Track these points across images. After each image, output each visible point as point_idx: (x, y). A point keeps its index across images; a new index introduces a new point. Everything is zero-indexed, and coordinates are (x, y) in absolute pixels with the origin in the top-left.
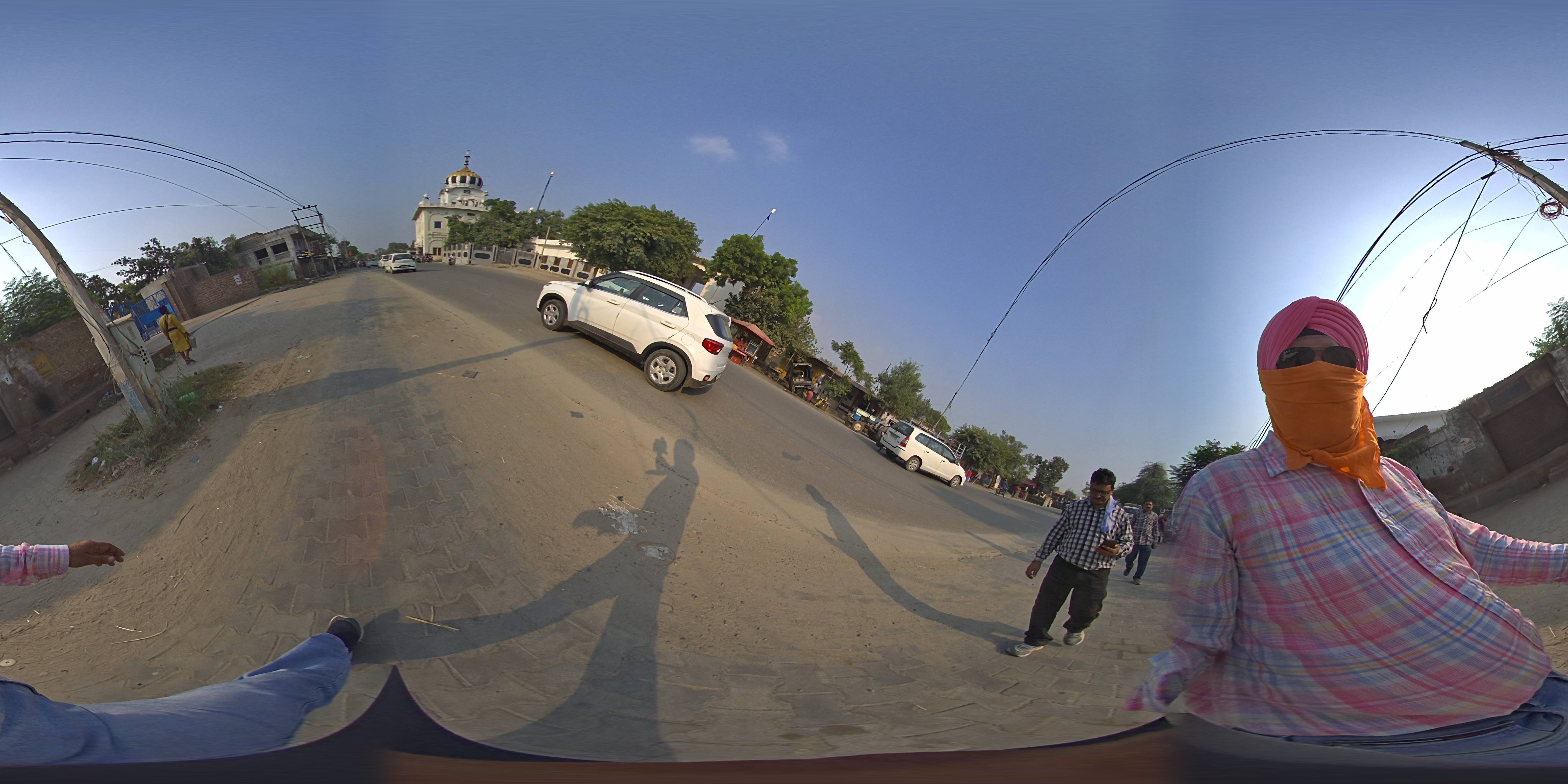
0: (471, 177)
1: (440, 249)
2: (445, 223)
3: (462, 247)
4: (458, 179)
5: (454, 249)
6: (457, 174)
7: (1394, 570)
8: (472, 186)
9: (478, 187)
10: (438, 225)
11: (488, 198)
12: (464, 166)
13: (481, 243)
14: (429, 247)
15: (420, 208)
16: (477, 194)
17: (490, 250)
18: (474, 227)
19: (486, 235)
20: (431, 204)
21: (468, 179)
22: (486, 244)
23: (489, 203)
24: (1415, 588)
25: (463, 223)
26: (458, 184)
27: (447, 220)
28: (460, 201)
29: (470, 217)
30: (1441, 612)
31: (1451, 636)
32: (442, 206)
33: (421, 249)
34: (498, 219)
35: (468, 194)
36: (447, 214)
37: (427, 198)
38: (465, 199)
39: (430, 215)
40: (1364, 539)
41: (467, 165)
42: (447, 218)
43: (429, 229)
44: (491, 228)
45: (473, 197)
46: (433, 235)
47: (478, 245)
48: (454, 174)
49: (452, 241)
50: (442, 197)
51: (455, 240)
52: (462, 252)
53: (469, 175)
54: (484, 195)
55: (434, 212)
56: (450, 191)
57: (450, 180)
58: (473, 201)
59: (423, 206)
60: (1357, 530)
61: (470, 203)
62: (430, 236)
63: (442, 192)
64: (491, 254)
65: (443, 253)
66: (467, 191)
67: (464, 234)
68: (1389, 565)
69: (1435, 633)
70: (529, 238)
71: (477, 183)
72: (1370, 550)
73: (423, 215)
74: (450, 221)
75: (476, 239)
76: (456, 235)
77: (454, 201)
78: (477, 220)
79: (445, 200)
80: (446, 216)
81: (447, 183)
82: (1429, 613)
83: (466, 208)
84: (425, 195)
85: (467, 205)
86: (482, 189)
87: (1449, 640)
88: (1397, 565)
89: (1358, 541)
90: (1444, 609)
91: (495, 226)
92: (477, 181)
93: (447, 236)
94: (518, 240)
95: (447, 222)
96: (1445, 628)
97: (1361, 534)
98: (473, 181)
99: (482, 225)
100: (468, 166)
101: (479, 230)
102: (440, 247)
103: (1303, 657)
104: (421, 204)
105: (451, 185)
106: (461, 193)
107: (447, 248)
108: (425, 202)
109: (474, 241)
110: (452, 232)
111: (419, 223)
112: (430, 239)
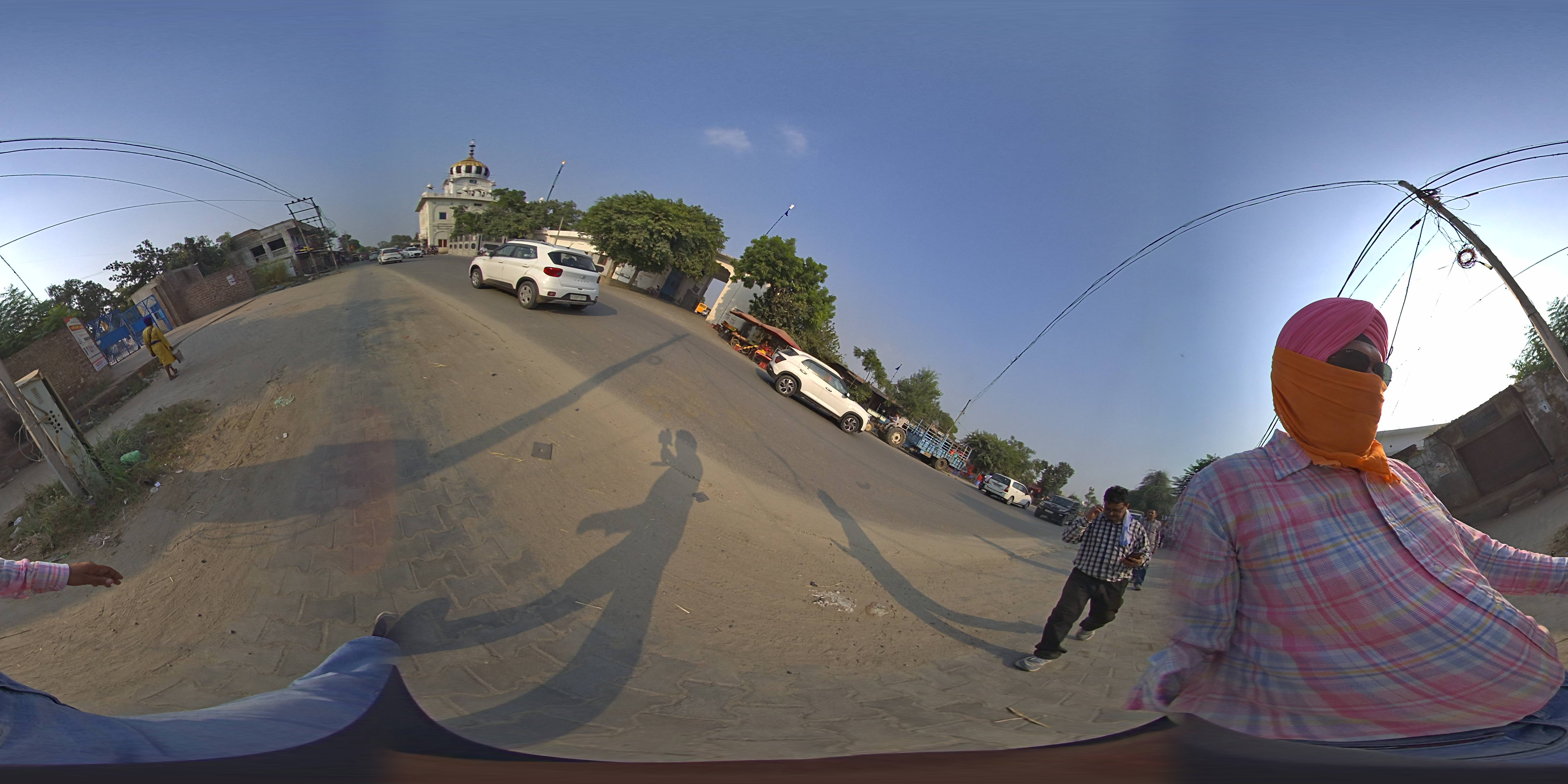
0: (477, 167)
1: (445, 241)
2: (450, 213)
3: (470, 238)
4: (463, 168)
5: (461, 240)
6: (462, 164)
7: (1398, 576)
8: (478, 176)
9: (485, 176)
10: (443, 216)
11: (495, 188)
12: (469, 156)
13: (489, 234)
14: (434, 239)
15: (423, 198)
16: (484, 184)
18: (482, 218)
19: (494, 226)
20: (435, 195)
21: (474, 169)
22: (495, 235)
23: (497, 192)
25: (470, 214)
26: (463, 174)
27: (453, 211)
28: (466, 191)
29: (477, 207)
32: (446, 196)
33: (426, 241)
34: (507, 209)
35: (474, 184)
36: (452, 204)
37: (430, 188)
38: (471, 189)
39: (435, 205)
40: (1370, 542)
41: (473, 154)
42: (453, 208)
43: (434, 221)
44: (499, 218)
45: (479, 188)
46: (438, 227)
47: (487, 236)
48: (459, 163)
49: (458, 232)
50: (446, 187)
51: (462, 232)
52: (470, 243)
53: (475, 165)
54: (491, 184)
55: (438, 203)
56: (455, 181)
57: (454, 170)
58: (479, 191)
59: (426, 197)
61: (477, 193)
62: (435, 227)
63: (446, 183)
65: (448, 244)
66: (473, 181)
67: (471, 224)
68: (1393, 570)
70: (540, 229)
71: (483, 172)
72: (1375, 554)
73: (427, 205)
74: (456, 212)
75: (484, 230)
76: (462, 226)
77: (459, 191)
78: (485, 210)
79: (450, 190)
80: (452, 206)
81: (452, 173)
83: (472, 198)
84: (429, 186)
85: (473, 195)
86: (488, 179)
88: (1401, 570)
89: (1364, 545)
91: (503, 216)
92: (483, 170)
93: (453, 227)
94: (529, 231)
95: (453, 213)
97: (1366, 538)
98: (479, 170)
99: (490, 215)
100: (474, 156)
101: (487, 221)
102: (446, 238)
104: (425, 194)
105: (456, 175)
106: (467, 183)
107: (453, 240)
108: (429, 192)
109: (482, 232)
110: (458, 223)
111: (423, 214)
112: (434, 230)
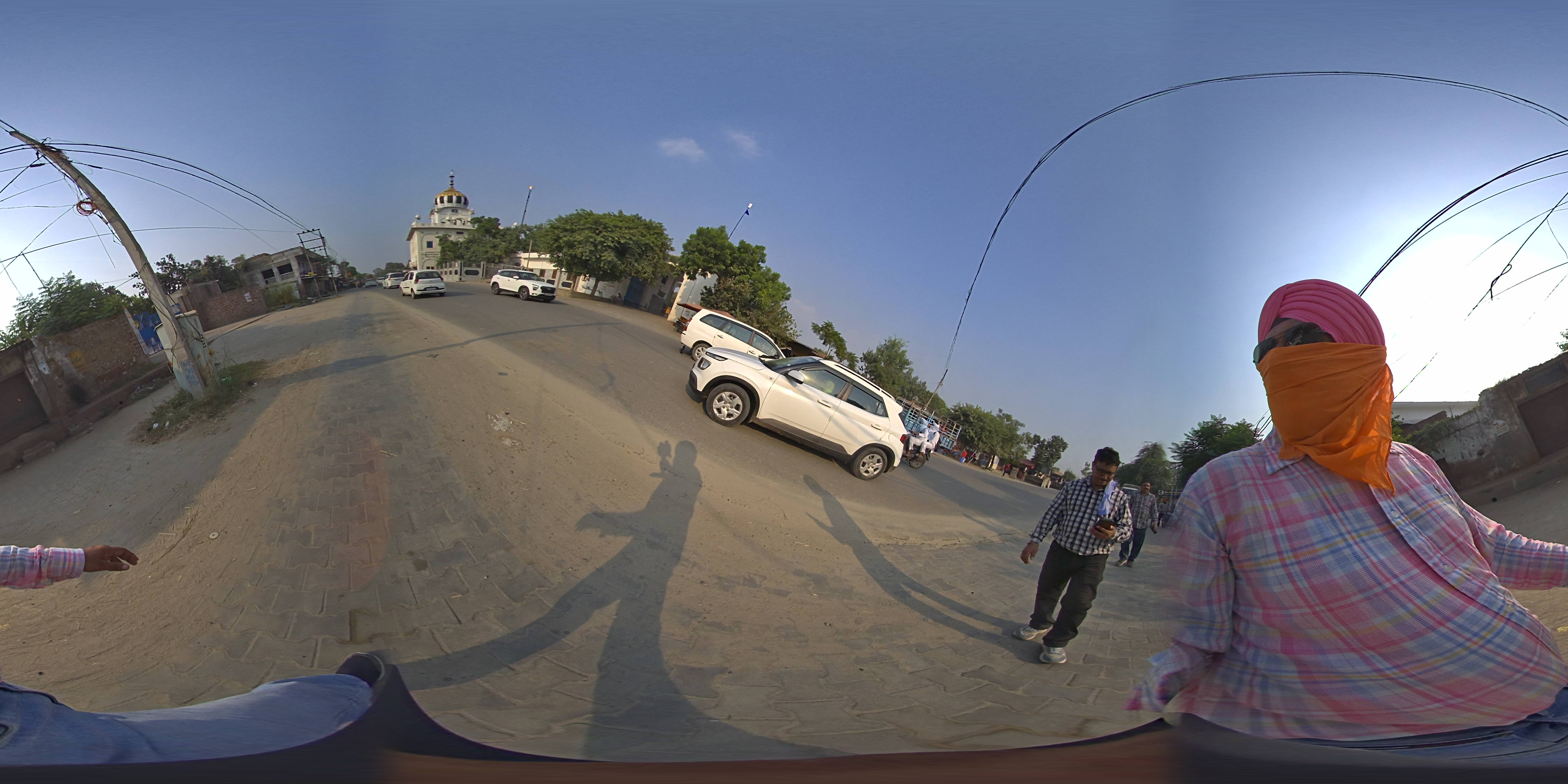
0: (458, 197)
2: (436, 242)
3: (453, 265)
4: (446, 199)
5: (446, 267)
6: (445, 195)
7: (1403, 578)
8: (459, 205)
9: (464, 206)
10: (430, 244)
11: (474, 216)
12: (451, 187)
13: (469, 260)
14: (423, 266)
15: (413, 228)
16: (464, 213)
17: (479, 266)
18: (463, 245)
19: (474, 253)
20: (423, 225)
21: (455, 199)
22: (474, 261)
23: (475, 220)
24: (1426, 597)
25: (452, 242)
26: (446, 204)
27: (438, 239)
28: (449, 221)
29: (458, 236)
30: (1455, 623)
31: (1466, 648)
32: (432, 226)
33: (416, 268)
34: (485, 236)
35: (455, 214)
36: (437, 233)
37: (419, 219)
38: (453, 218)
39: (422, 235)
40: (1368, 542)
41: (454, 186)
42: (438, 237)
43: (422, 249)
44: (478, 245)
45: (459, 216)
46: (426, 255)
47: (468, 263)
49: (444, 259)
50: (432, 217)
51: (447, 259)
52: (453, 270)
53: (456, 195)
54: (470, 213)
55: (426, 232)
56: (440, 211)
57: (438, 200)
58: (460, 220)
59: (415, 227)
60: (1362, 532)
61: (458, 222)
62: (423, 255)
63: (432, 213)
64: (480, 270)
66: (455, 210)
67: (453, 252)
68: (1397, 572)
69: (1449, 645)
70: (514, 252)
71: (463, 202)
72: (1375, 555)
73: (416, 235)
74: (441, 240)
75: (465, 257)
76: (447, 254)
77: (444, 221)
79: (435, 220)
81: (436, 204)
82: (1442, 624)
83: (455, 227)
84: (417, 216)
85: (455, 224)
86: (468, 208)
87: (1465, 653)
88: (1405, 572)
89: (1362, 545)
90: (1459, 620)
91: (482, 243)
92: (463, 200)
93: (439, 255)
94: (505, 255)
95: (438, 242)
96: (1460, 640)
97: (1365, 537)
98: (459, 200)
99: (470, 242)
101: (467, 248)
102: (433, 266)
103: (1299, 663)
104: (414, 225)
105: (440, 206)
106: (449, 212)
107: (439, 267)
108: (417, 222)
109: (464, 259)
110: (443, 251)
111: (413, 243)
112: (423, 258)
